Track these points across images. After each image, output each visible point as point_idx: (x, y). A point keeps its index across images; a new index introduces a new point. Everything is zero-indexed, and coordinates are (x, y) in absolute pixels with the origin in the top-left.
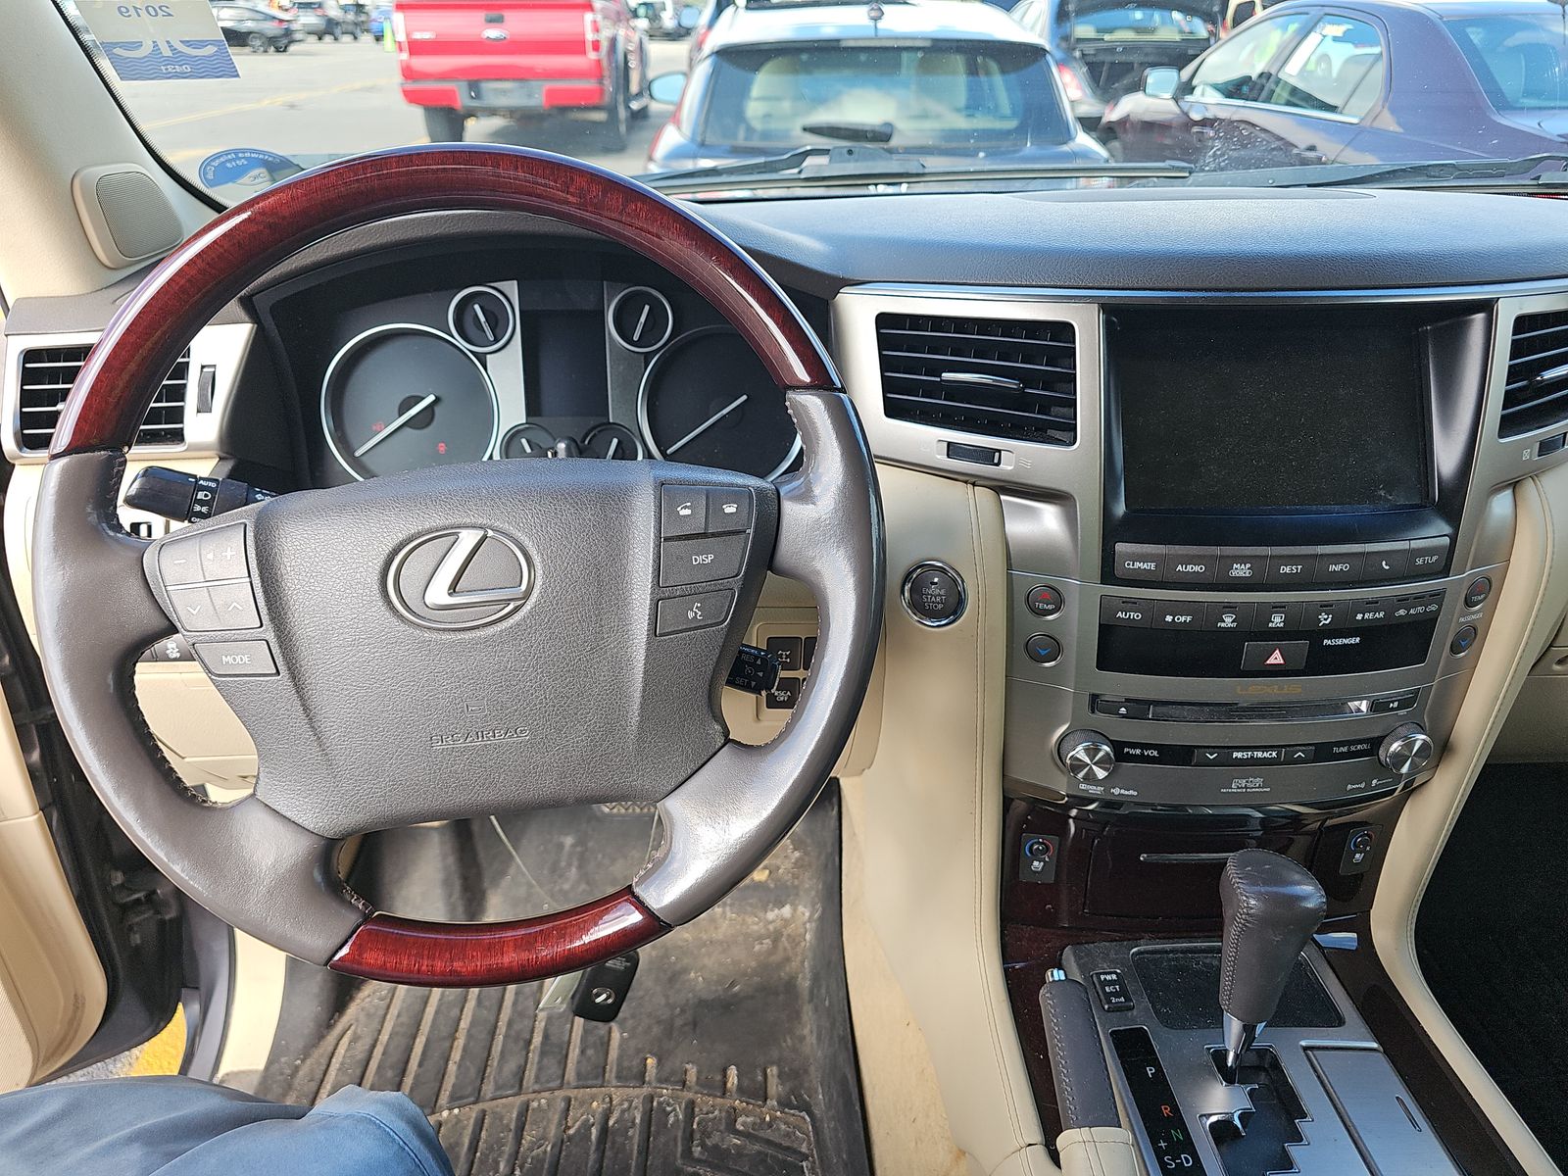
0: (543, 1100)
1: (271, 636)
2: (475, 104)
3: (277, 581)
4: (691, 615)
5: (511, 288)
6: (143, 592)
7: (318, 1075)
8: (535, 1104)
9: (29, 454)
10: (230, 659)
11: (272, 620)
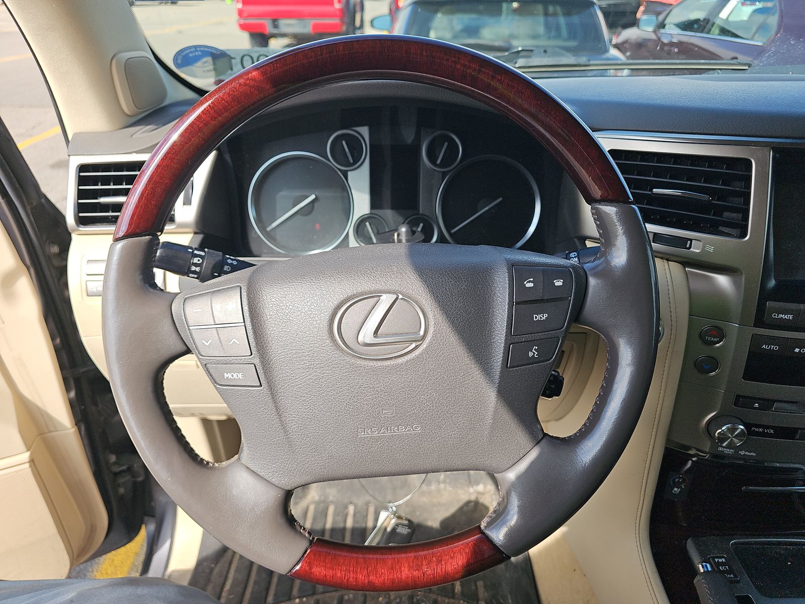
0: (350, 595)
1: (257, 361)
2: (275, 31)
3: (261, 325)
4: (531, 354)
5: (365, 131)
6: (172, 328)
7: (224, 573)
8: (346, 597)
9: (83, 229)
10: (229, 375)
11: (258, 350)
